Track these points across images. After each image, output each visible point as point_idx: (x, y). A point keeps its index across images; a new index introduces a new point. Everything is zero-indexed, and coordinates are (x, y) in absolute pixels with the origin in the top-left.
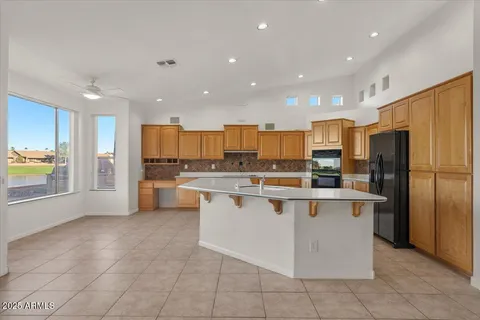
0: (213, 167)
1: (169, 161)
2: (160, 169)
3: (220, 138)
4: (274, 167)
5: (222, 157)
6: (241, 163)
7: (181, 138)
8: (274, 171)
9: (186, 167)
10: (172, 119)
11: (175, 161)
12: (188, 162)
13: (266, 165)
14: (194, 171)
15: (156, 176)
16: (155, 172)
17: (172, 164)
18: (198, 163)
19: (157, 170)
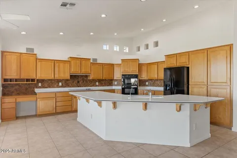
0: (60, 84)
1: (28, 80)
2: (17, 87)
3: (67, 65)
4: (97, 83)
5: (69, 78)
6: (78, 82)
7: (39, 64)
8: (96, 86)
9: (40, 84)
10: (27, 49)
11: (33, 80)
12: (42, 81)
13: (93, 82)
14: (46, 88)
15: (13, 92)
16: (12, 89)
17: (31, 82)
18: (50, 82)
19: (14, 88)
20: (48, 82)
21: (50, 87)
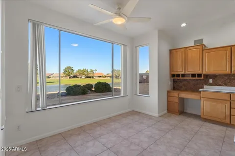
1: (193, 75)
2: (185, 83)
9: (211, 81)
10: (195, 41)
11: (199, 75)
12: (214, 77)
14: (220, 85)
15: (181, 87)
16: (181, 84)
17: (196, 78)
18: (226, 77)
19: (182, 83)
20: (223, 78)
21: (226, 85)
